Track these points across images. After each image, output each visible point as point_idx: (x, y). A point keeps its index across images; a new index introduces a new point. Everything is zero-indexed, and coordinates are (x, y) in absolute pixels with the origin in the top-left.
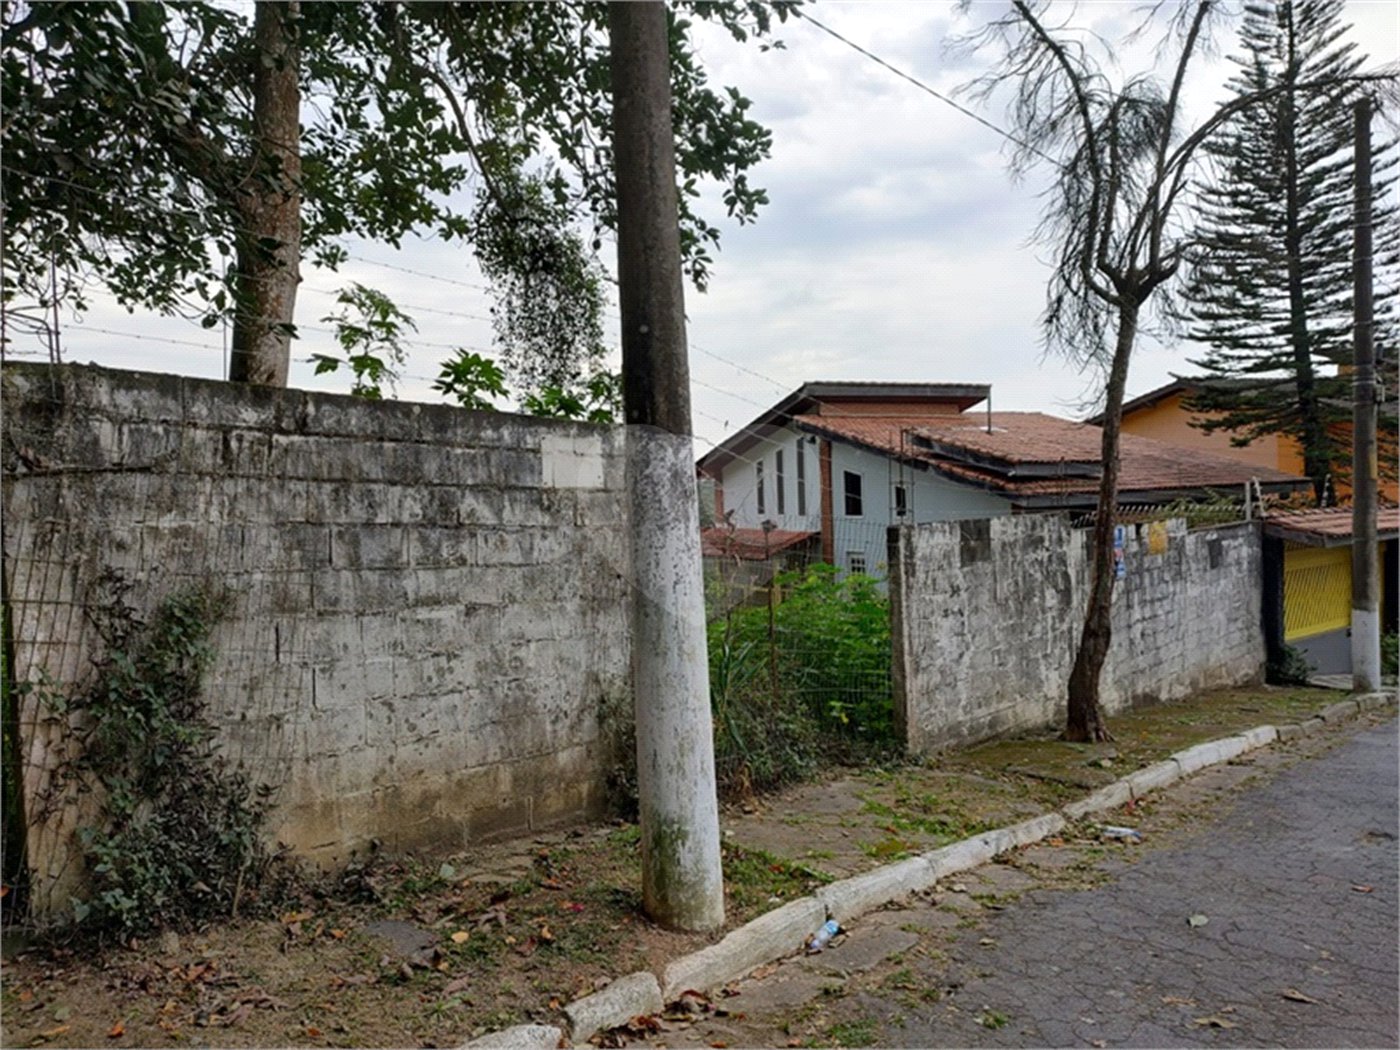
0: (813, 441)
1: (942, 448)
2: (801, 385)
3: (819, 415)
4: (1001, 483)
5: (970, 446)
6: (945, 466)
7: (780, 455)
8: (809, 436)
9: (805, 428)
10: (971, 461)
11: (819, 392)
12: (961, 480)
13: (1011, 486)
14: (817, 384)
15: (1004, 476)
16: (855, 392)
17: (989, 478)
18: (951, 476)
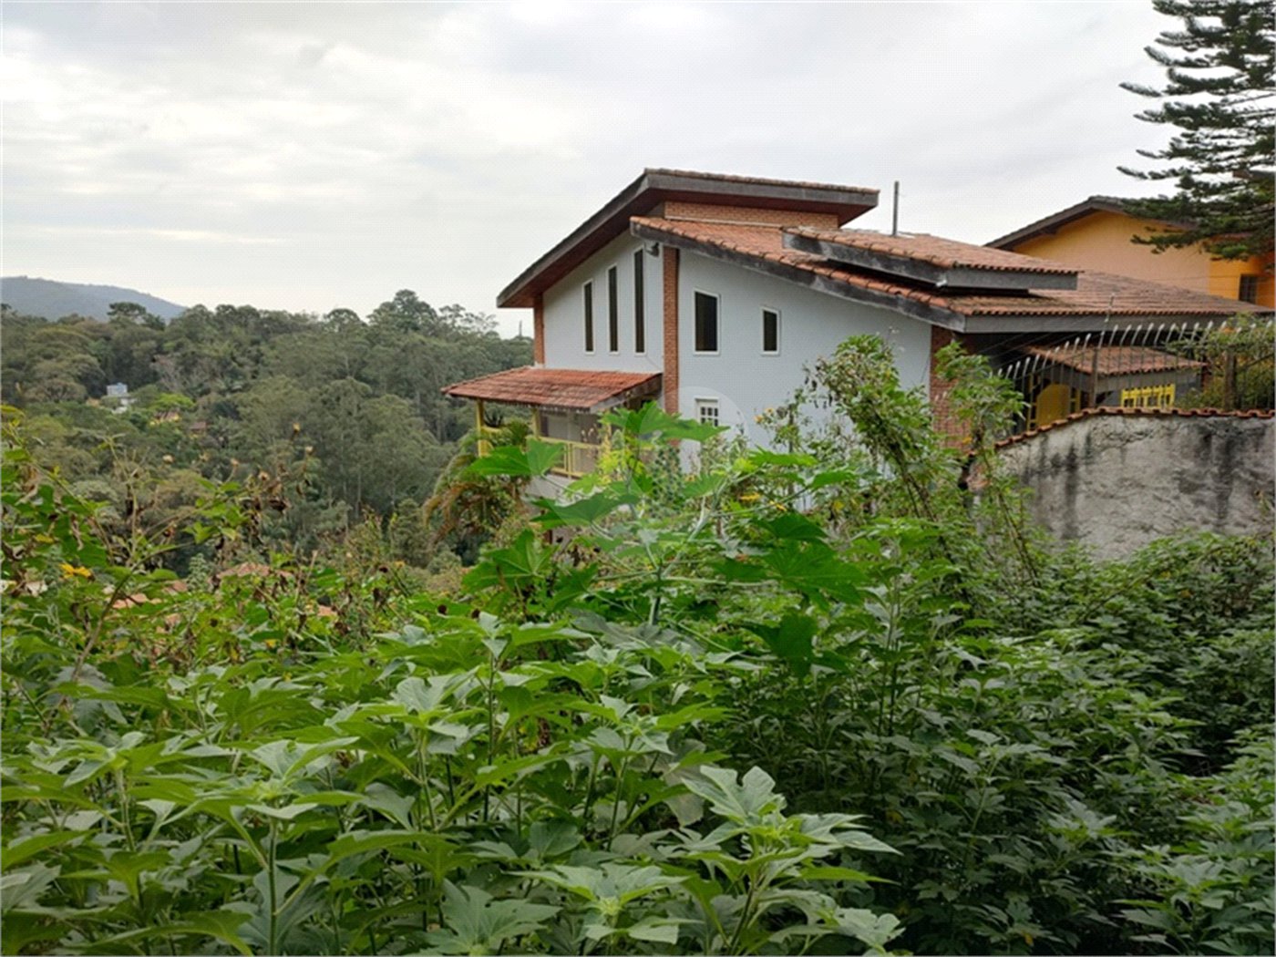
0: (655, 252)
1: (835, 251)
2: (641, 173)
3: (663, 218)
4: (925, 297)
5: (875, 247)
6: (839, 276)
7: (613, 273)
8: (650, 245)
9: (647, 233)
10: (878, 267)
11: (664, 184)
12: (863, 295)
13: (939, 302)
14: (663, 173)
15: (930, 289)
16: (711, 188)
17: (905, 292)
18: (848, 289)
